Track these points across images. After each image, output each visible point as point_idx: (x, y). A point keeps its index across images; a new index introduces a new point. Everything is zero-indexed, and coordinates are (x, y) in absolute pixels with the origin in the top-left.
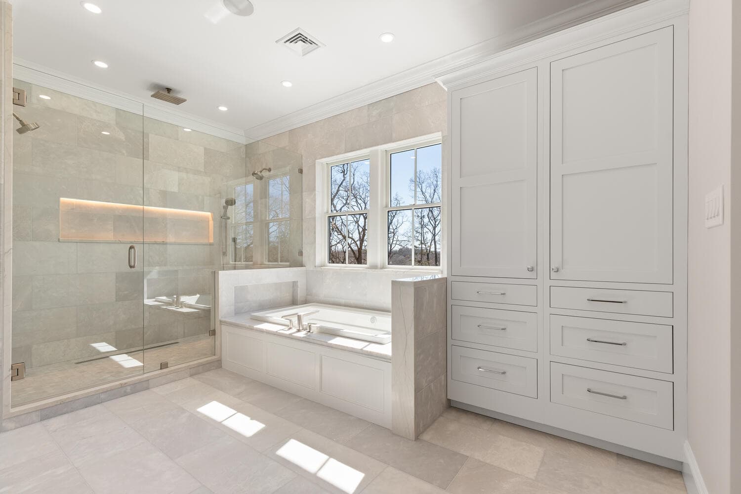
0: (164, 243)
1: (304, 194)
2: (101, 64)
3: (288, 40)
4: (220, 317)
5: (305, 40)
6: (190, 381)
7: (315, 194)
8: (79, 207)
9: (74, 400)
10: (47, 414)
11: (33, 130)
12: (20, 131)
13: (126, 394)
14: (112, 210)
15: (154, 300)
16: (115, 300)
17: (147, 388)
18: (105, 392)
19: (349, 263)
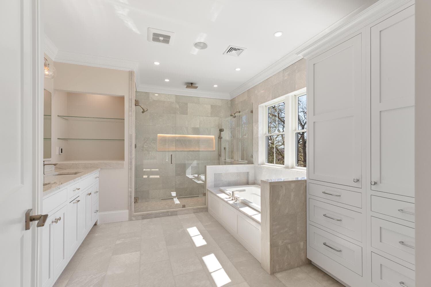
0: (199, 151)
1: (253, 124)
2: (167, 80)
3: (228, 51)
4: (207, 187)
5: (235, 49)
6: (193, 215)
7: (258, 124)
8: (164, 137)
9: (152, 214)
10: (144, 217)
11: (146, 111)
12: (143, 112)
13: (168, 216)
14: (174, 138)
15: (193, 176)
16: (175, 175)
17: (177, 215)
18: (162, 213)
19: (276, 164)
